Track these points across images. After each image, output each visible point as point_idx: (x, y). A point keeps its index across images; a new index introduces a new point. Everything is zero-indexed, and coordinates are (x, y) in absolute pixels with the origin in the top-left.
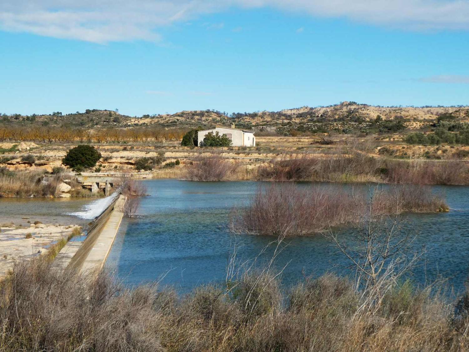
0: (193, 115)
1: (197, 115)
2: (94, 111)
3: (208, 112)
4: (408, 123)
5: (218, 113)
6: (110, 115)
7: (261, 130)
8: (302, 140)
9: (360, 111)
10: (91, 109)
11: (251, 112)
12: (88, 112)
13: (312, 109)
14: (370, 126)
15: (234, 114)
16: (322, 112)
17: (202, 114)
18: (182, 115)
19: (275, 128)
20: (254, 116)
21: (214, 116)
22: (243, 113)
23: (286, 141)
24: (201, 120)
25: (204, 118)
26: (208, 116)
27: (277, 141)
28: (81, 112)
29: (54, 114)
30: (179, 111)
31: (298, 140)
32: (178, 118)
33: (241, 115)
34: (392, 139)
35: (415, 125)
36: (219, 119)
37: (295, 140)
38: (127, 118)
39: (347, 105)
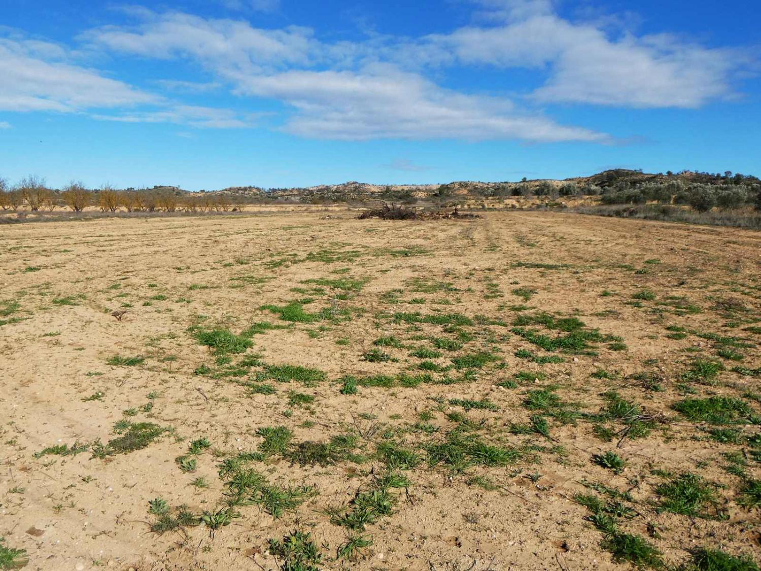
0: (239, 190)
1: (241, 190)
2: (160, 187)
3: (250, 187)
4: (415, 193)
5: (258, 189)
6: (174, 190)
7: (286, 200)
8: (330, 209)
9: (363, 186)
10: (158, 186)
11: (284, 188)
12: (156, 187)
13: (327, 186)
14: (382, 196)
15: (270, 189)
16: (335, 187)
17: (245, 189)
18: (230, 189)
19: (298, 198)
20: (285, 190)
21: (255, 191)
22: (277, 188)
23: (306, 210)
24: (244, 194)
25: (246, 192)
26: (250, 191)
27: (293, 210)
28: (150, 188)
29: (128, 189)
30: (228, 187)
31: (324, 208)
32: (226, 192)
33: (276, 190)
34: (466, 207)
35: (420, 195)
36: (258, 193)
37: (320, 208)
38: (186, 192)
39: (351, 184)
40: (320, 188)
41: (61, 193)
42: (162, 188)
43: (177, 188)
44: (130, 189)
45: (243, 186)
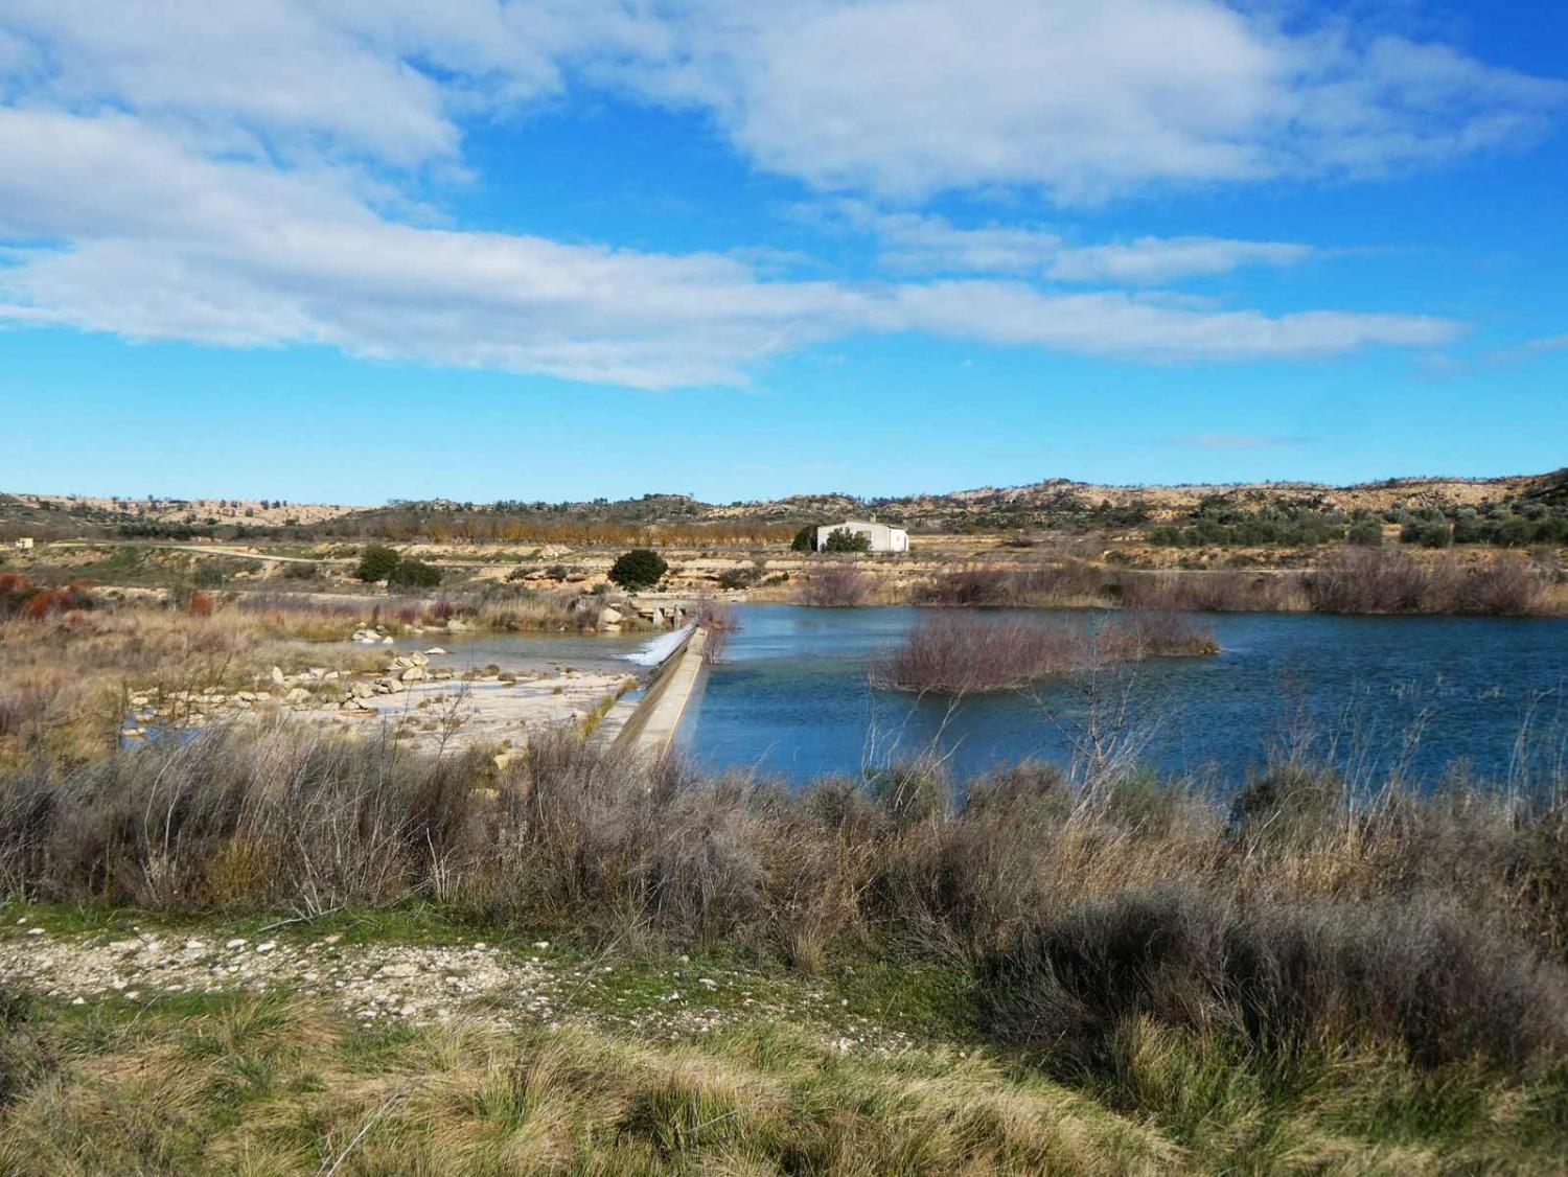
0: (811, 501)
1: (816, 501)
2: (656, 496)
3: (834, 496)
4: (1153, 512)
5: (850, 499)
6: (682, 502)
7: (918, 525)
8: (983, 540)
9: (1075, 493)
10: (652, 493)
11: (902, 496)
12: (647, 497)
13: (998, 490)
14: (1092, 517)
15: (874, 499)
16: (1014, 495)
17: (824, 500)
18: (792, 501)
19: (939, 522)
20: (906, 502)
21: (843, 503)
22: (889, 497)
23: (957, 542)
25: (826, 507)
26: (834, 503)
27: (943, 543)
28: (636, 498)
29: (596, 502)
30: (788, 496)
31: (976, 540)
33: (886, 500)
34: (1127, 539)
35: (1164, 515)
36: (850, 507)
37: (972, 540)
38: (707, 507)
39: (1055, 484)
40: (981, 495)
41: (476, 509)
42: (659, 500)
43: (689, 499)
44: (600, 502)
45: (818, 494)
